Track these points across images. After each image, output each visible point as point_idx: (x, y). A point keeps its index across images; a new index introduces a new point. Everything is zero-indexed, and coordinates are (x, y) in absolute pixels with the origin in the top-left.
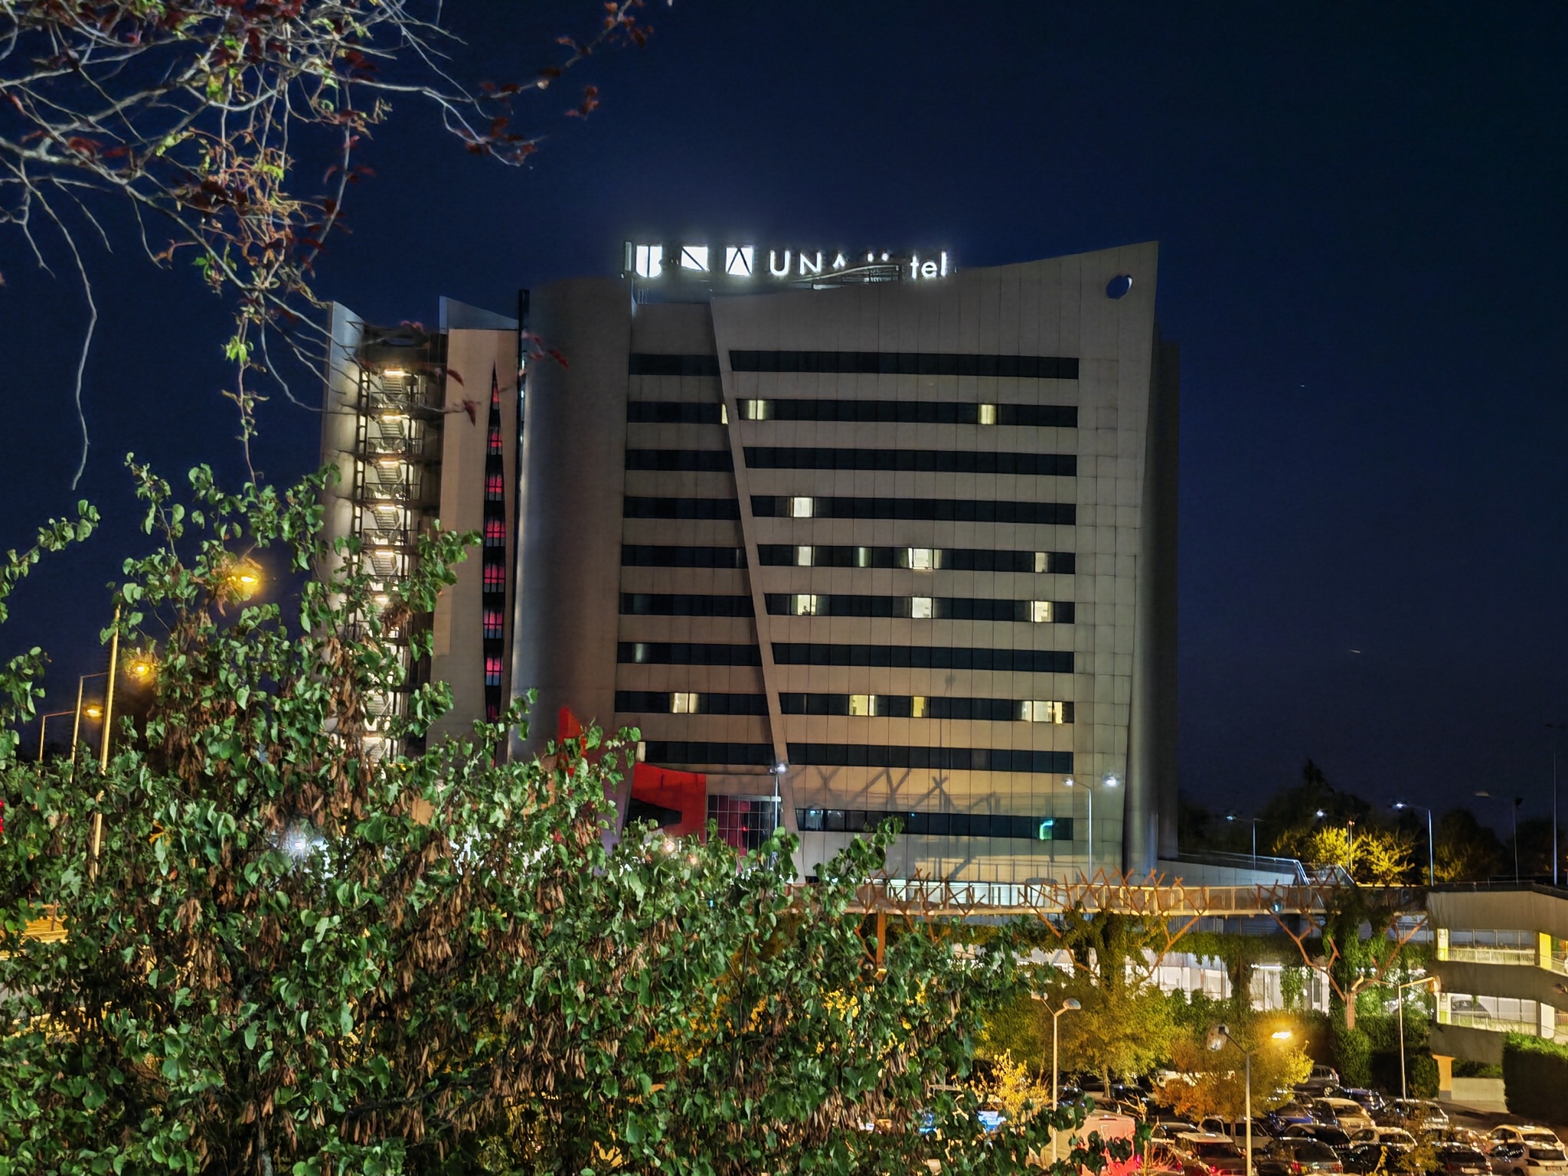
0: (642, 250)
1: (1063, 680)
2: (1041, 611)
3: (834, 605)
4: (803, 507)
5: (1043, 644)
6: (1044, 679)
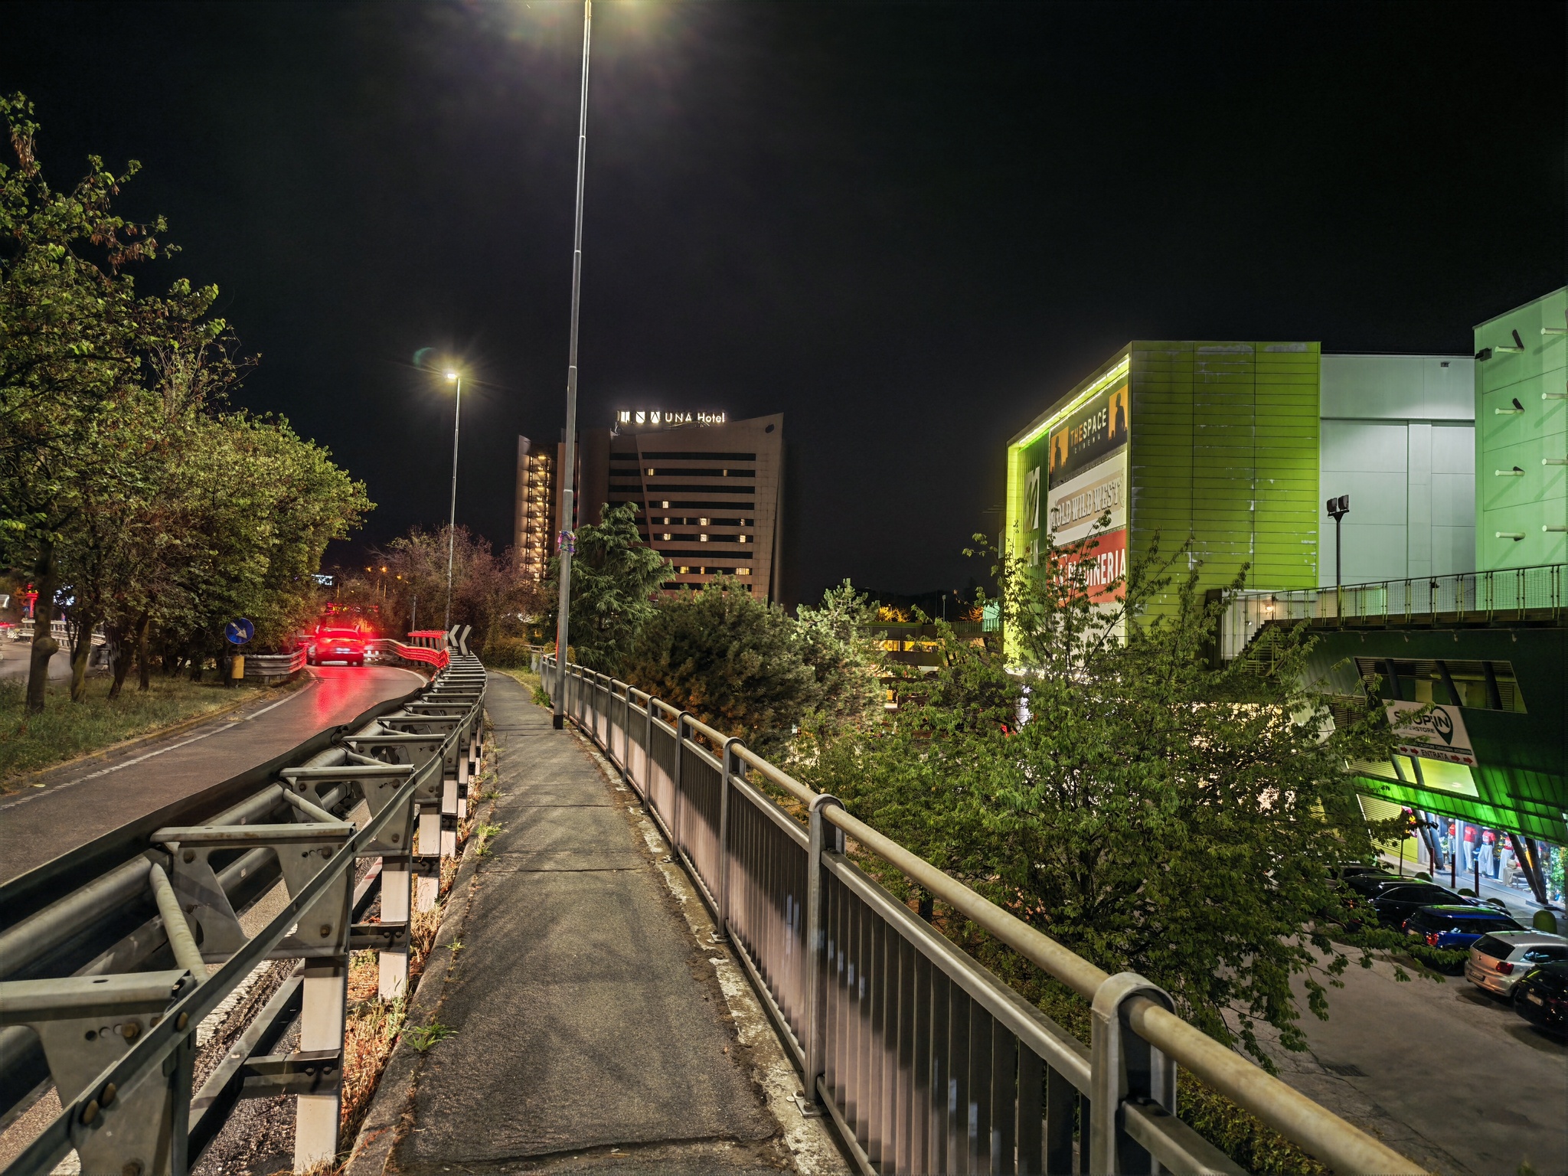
0: (623, 413)
1: (749, 562)
2: (743, 539)
3: (676, 537)
4: (666, 505)
5: (742, 549)
6: (742, 561)
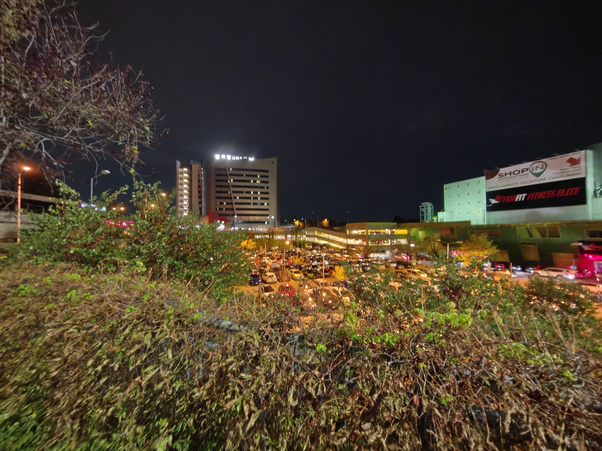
0: (216, 155)
3: (241, 198)
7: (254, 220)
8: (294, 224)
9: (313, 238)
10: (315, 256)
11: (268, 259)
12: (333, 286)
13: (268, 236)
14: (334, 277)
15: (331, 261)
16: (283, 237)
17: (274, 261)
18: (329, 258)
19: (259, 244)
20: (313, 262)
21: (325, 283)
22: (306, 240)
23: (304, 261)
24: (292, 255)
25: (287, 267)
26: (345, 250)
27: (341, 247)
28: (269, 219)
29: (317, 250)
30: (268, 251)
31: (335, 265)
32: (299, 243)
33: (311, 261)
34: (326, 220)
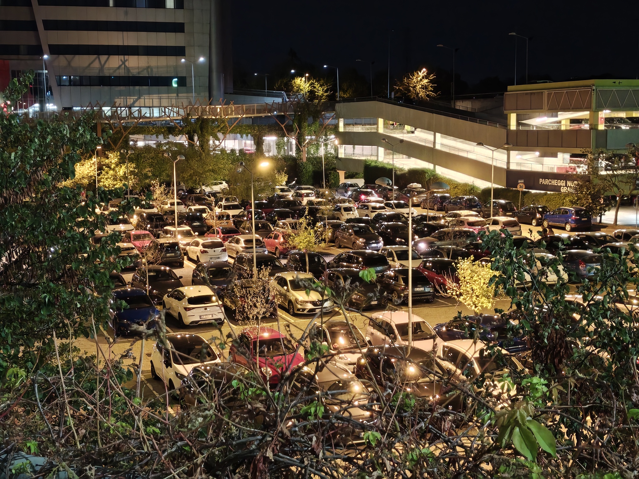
7: (122, 73)
8: (289, 88)
9: (367, 149)
10: (379, 217)
11: (187, 234)
12: (450, 336)
13: (183, 140)
14: (451, 300)
15: (441, 238)
16: (248, 144)
17: (209, 240)
18: (433, 229)
19: (147, 170)
20: (367, 244)
21: (417, 327)
22: (341, 155)
23: (332, 241)
24: (283, 216)
25: (263, 262)
26: (498, 193)
27: (482, 184)
28: (187, 67)
29: (385, 194)
30: (183, 200)
31: (456, 255)
32: (310, 168)
33: (360, 242)
34: (423, 72)
